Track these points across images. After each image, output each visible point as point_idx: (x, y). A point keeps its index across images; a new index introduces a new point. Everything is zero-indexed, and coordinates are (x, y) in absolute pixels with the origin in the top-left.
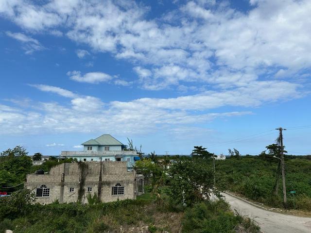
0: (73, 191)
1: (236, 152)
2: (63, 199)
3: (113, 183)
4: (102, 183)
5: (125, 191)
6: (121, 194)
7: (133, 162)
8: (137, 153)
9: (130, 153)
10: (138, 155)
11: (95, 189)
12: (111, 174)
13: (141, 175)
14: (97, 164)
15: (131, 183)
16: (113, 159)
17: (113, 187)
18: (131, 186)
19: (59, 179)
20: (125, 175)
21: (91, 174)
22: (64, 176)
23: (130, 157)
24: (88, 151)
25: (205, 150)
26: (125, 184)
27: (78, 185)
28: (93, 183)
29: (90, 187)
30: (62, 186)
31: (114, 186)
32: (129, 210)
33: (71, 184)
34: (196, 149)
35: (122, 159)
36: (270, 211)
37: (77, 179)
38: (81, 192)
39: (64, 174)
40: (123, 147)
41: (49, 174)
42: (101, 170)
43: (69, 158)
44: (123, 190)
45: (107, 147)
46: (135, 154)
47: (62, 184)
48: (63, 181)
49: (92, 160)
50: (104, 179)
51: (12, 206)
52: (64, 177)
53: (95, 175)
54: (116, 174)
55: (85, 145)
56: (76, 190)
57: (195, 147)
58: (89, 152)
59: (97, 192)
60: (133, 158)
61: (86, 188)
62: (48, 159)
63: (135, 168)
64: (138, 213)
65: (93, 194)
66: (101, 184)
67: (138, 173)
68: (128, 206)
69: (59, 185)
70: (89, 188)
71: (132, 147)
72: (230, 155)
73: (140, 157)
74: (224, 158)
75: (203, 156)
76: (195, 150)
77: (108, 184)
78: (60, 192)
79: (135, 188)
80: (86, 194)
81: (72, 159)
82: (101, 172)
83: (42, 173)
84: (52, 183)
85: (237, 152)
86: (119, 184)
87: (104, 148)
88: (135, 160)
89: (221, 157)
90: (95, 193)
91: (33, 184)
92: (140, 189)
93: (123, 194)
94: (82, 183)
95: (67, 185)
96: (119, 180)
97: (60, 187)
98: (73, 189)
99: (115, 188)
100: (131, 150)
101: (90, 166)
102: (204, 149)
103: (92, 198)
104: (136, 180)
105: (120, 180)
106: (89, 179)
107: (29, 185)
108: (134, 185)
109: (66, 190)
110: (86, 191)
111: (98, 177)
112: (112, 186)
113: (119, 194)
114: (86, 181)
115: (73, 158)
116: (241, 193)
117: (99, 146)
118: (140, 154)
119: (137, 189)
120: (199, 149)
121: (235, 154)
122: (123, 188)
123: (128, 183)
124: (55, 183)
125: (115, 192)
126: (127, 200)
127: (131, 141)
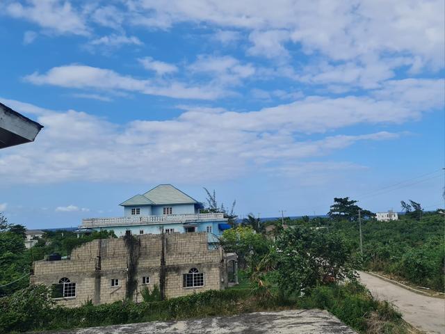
0: (117, 284)
1: (414, 206)
2: (100, 299)
3: (184, 268)
4: (166, 269)
5: (205, 280)
6: (199, 285)
7: (217, 232)
8: (225, 217)
9: (212, 217)
10: (227, 219)
11: (155, 280)
12: (180, 254)
13: (232, 254)
14: (153, 238)
15: (215, 266)
16: (180, 229)
17: (184, 275)
18: (216, 271)
19: (92, 266)
20: (204, 254)
21: (147, 255)
22: (100, 260)
23: (211, 225)
24: (132, 216)
25: (355, 204)
26: (205, 269)
27: (125, 275)
28: (150, 270)
29: (146, 275)
30: (96, 278)
31: (187, 272)
32: (213, 307)
33: (113, 273)
34: (336, 203)
35: (196, 229)
36: (435, 297)
37: (123, 265)
38: (131, 286)
39: (100, 257)
40: (198, 207)
41: (69, 259)
42: (163, 249)
43: (99, 231)
44: (202, 278)
45: (168, 208)
46: (221, 217)
47: (98, 275)
48: (99, 268)
49: (142, 232)
50: (170, 261)
51: (19, 312)
52: (100, 263)
53: (154, 256)
54: (189, 253)
55: (126, 207)
56: (122, 283)
57: (336, 200)
58: (135, 219)
59: (159, 283)
60: (216, 225)
61: (139, 278)
62: (40, 236)
63: (222, 243)
64: (228, 310)
65: (151, 287)
66: (164, 271)
67: (227, 250)
68: (212, 301)
69: (92, 276)
70: (144, 278)
71: (215, 205)
72: (405, 210)
73: (229, 223)
74: (395, 218)
75: (351, 215)
76: (335, 206)
77: (177, 269)
78: (93, 288)
79: (222, 274)
80: (140, 288)
81: (105, 232)
82: (163, 252)
83: (57, 258)
84: (80, 273)
85: (417, 206)
86: (195, 270)
87: (161, 210)
88: (221, 228)
89: (389, 216)
90: (155, 286)
91: (46, 278)
92: (231, 277)
93: (202, 285)
94: (132, 270)
95: (106, 275)
96: (195, 262)
97: (93, 279)
98: (117, 281)
99: (188, 275)
100: (214, 211)
101: (143, 242)
102: (353, 202)
103: (150, 293)
104: (223, 261)
105: (197, 262)
106: (143, 264)
107: (39, 280)
108: (221, 268)
109: (105, 282)
110: (140, 283)
111: (159, 259)
112: (182, 272)
113: (195, 285)
114: (139, 266)
115: (108, 231)
116: (400, 275)
117: (153, 207)
118: (231, 217)
119: (226, 277)
120: (343, 203)
121: (413, 209)
122: (202, 275)
123: (210, 266)
124: (84, 273)
125: (188, 282)
126: (210, 292)
127: (212, 194)
